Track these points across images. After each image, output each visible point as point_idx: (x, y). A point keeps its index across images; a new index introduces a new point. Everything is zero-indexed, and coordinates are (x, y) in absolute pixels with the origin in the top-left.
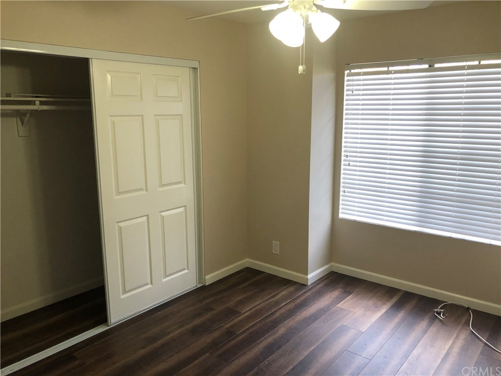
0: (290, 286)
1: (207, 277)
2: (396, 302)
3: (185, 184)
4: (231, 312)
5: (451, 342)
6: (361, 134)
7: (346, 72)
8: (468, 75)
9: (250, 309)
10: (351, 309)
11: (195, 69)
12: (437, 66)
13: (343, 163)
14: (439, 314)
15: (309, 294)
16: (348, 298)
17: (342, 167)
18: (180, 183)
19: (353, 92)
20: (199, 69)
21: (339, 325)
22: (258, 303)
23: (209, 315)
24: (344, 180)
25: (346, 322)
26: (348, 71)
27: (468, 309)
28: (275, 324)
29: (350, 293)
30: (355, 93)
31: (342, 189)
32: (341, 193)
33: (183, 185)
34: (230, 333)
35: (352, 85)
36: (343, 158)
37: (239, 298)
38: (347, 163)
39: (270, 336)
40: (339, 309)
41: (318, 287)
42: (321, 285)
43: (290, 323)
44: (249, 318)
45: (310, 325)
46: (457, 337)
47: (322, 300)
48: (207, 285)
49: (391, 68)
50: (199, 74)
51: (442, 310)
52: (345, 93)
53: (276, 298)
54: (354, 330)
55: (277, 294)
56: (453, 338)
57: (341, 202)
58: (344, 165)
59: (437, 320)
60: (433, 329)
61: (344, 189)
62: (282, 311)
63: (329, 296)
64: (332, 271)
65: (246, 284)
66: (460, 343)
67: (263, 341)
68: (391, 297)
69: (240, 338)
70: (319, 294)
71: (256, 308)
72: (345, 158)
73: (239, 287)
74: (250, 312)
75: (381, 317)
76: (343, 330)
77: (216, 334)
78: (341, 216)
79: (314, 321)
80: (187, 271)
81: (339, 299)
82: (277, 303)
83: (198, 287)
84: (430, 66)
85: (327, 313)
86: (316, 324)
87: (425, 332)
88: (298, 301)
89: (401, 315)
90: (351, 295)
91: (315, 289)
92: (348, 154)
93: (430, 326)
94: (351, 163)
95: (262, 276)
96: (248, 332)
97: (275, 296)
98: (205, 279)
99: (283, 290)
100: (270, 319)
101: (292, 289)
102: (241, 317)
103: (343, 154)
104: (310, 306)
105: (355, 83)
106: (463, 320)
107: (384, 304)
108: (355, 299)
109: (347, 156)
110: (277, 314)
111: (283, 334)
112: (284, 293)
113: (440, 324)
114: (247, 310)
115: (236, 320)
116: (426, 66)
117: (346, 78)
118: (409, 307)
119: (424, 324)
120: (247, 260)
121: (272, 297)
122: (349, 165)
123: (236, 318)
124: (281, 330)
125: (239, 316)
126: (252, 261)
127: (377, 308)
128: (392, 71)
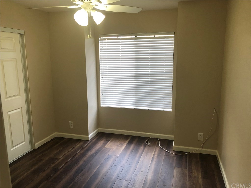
0: (80, 142)
1: (36, 145)
2: (129, 141)
3: (20, 96)
4: (53, 160)
5: (153, 153)
6: (108, 67)
7: (99, 38)
8: (151, 41)
9: (63, 156)
10: (111, 148)
11: (22, 34)
12: (138, 37)
13: (101, 81)
14: (147, 143)
15: (90, 144)
16: (109, 143)
17: (101, 83)
18: (17, 95)
19: (103, 48)
20: (24, 34)
21: (107, 155)
22: (66, 153)
23: (40, 163)
24: (102, 89)
25: (110, 153)
26: (100, 38)
27: (158, 139)
28: (77, 160)
29: (109, 141)
30: (104, 48)
31: (101, 93)
32: (101, 95)
33: (19, 97)
34: (55, 169)
35: (103, 45)
36: (101, 79)
37: (56, 152)
38: (103, 81)
39: (75, 167)
40: (106, 148)
41: (94, 140)
42: (95, 139)
43: (84, 159)
44: (63, 161)
45: (94, 158)
46: (155, 151)
47: (97, 145)
48: (36, 149)
49: (119, 37)
50: (24, 37)
51: (148, 141)
52: (100, 48)
53: (75, 149)
54: (114, 156)
55: (75, 147)
56: (154, 151)
57: (101, 99)
58: (101, 82)
59: (147, 145)
60: (146, 149)
61: (102, 93)
62: (79, 154)
63: (100, 143)
64: (99, 132)
65: (58, 145)
66: (157, 152)
67: (73, 169)
68: (127, 139)
69: (61, 170)
70: (95, 144)
71: (66, 155)
72: (102, 78)
73: (54, 147)
74: (63, 157)
75: (124, 148)
76: (110, 157)
77: (47, 172)
78: (102, 105)
79: (95, 156)
80: (24, 143)
81: (105, 144)
82: (76, 151)
83: (31, 150)
84: (135, 37)
85: (101, 151)
86: (97, 157)
87: (143, 151)
88: (86, 148)
89: (132, 146)
90: (110, 141)
91: (92, 142)
92: (103, 76)
93: (145, 148)
94: (105, 81)
95: (65, 140)
96: (64, 167)
97: (74, 148)
98: (35, 146)
99: (77, 144)
100: (74, 159)
101: (82, 143)
102: (59, 161)
103: (101, 76)
104: (92, 149)
105: (104, 43)
106: (157, 143)
107: (125, 143)
108: (112, 143)
109: (103, 78)
110: (77, 156)
111: (82, 164)
112: (78, 146)
113: (148, 147)
114: (61, 157)
115: (57, 163)
116: (134, 37)
117: (99, 41)
118: (135, 142)
119: (142, 148)
120: (56, 133)
121: (73, 148)
122: (104, 82)
123: (56, 161)
124: (81, 163)
125: (58, 160)
126: (58, 133)
127: (122, 145)
128: (120, 38)
